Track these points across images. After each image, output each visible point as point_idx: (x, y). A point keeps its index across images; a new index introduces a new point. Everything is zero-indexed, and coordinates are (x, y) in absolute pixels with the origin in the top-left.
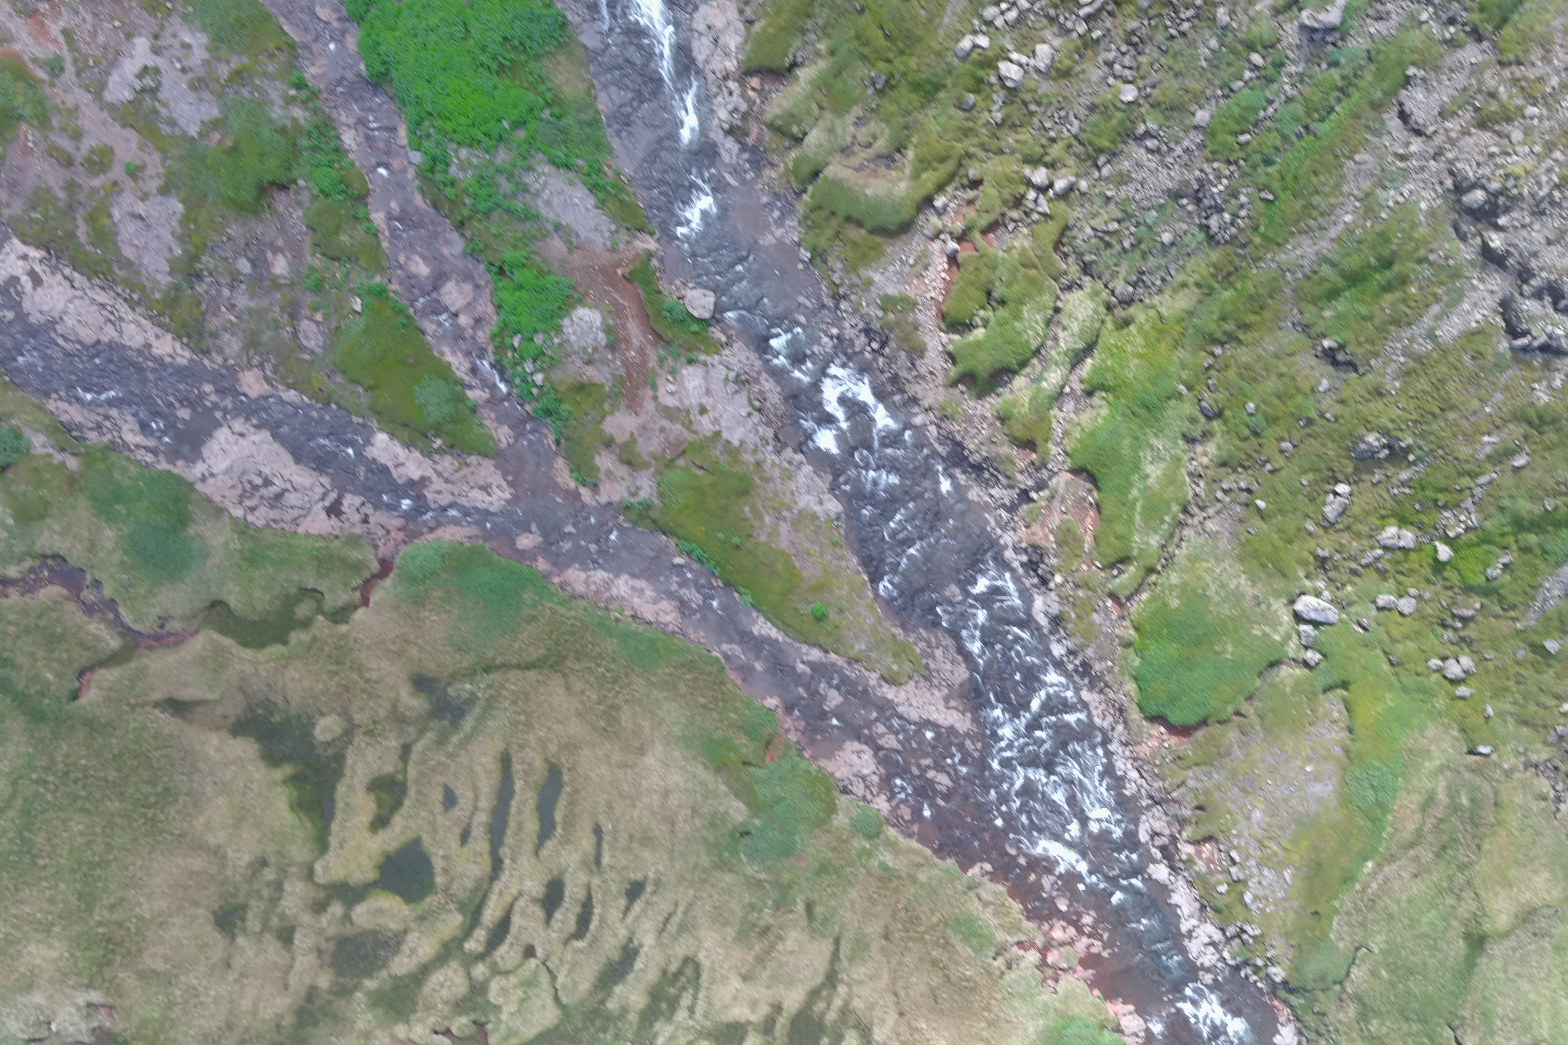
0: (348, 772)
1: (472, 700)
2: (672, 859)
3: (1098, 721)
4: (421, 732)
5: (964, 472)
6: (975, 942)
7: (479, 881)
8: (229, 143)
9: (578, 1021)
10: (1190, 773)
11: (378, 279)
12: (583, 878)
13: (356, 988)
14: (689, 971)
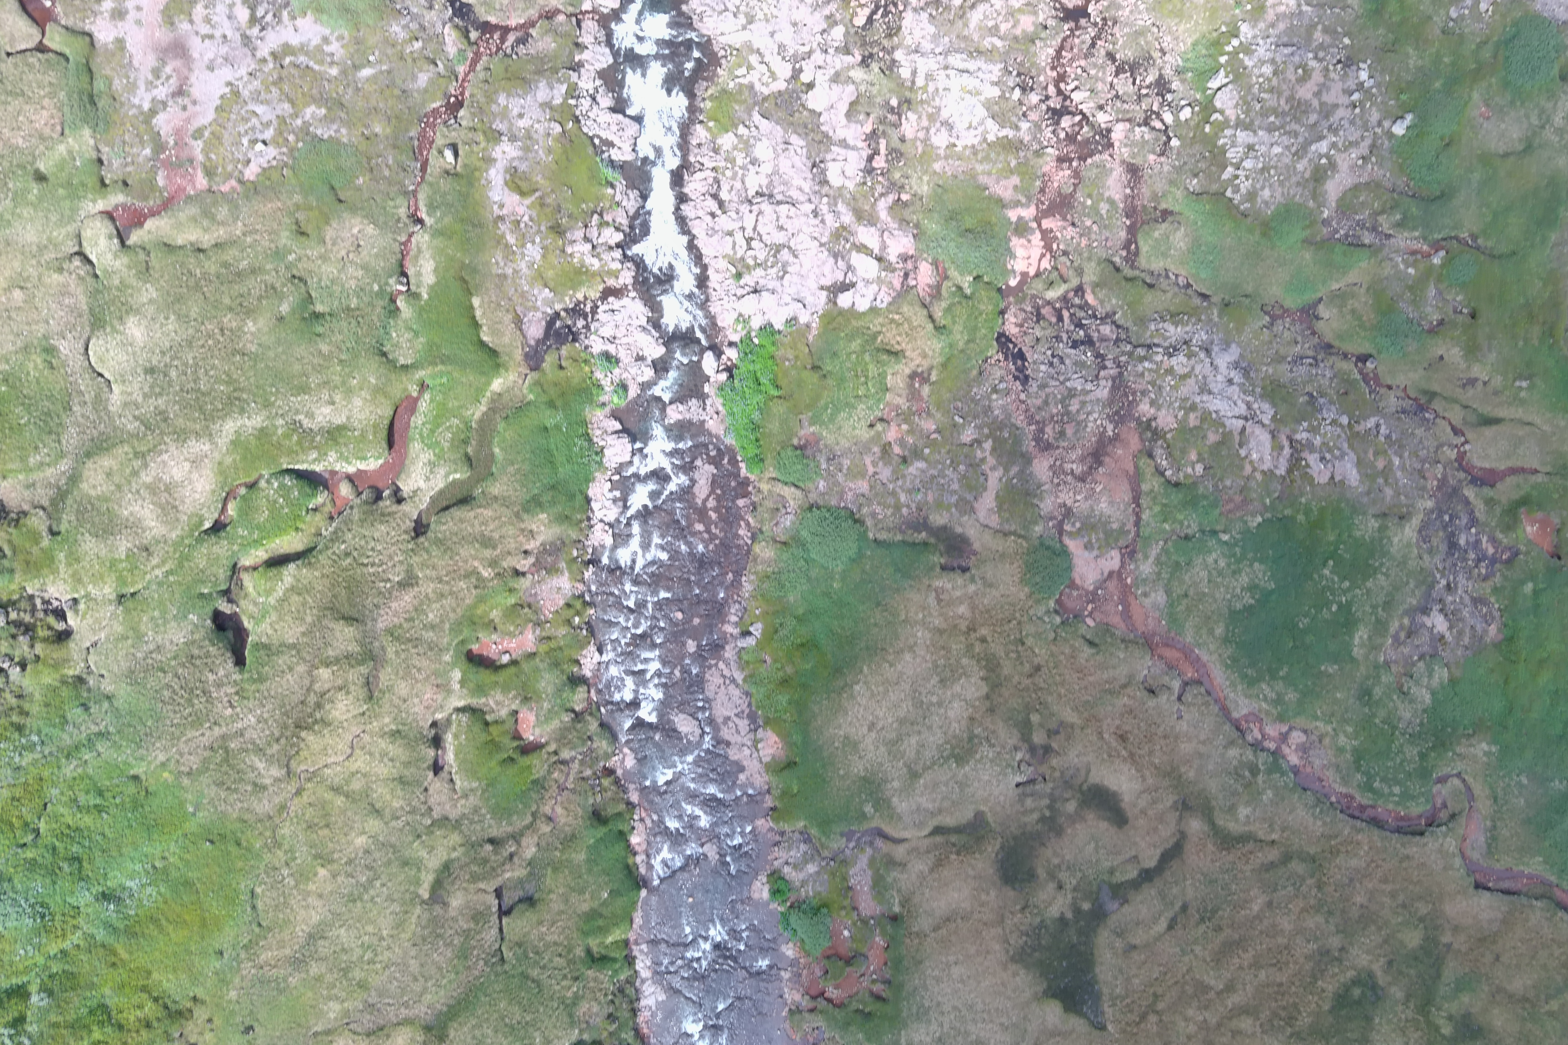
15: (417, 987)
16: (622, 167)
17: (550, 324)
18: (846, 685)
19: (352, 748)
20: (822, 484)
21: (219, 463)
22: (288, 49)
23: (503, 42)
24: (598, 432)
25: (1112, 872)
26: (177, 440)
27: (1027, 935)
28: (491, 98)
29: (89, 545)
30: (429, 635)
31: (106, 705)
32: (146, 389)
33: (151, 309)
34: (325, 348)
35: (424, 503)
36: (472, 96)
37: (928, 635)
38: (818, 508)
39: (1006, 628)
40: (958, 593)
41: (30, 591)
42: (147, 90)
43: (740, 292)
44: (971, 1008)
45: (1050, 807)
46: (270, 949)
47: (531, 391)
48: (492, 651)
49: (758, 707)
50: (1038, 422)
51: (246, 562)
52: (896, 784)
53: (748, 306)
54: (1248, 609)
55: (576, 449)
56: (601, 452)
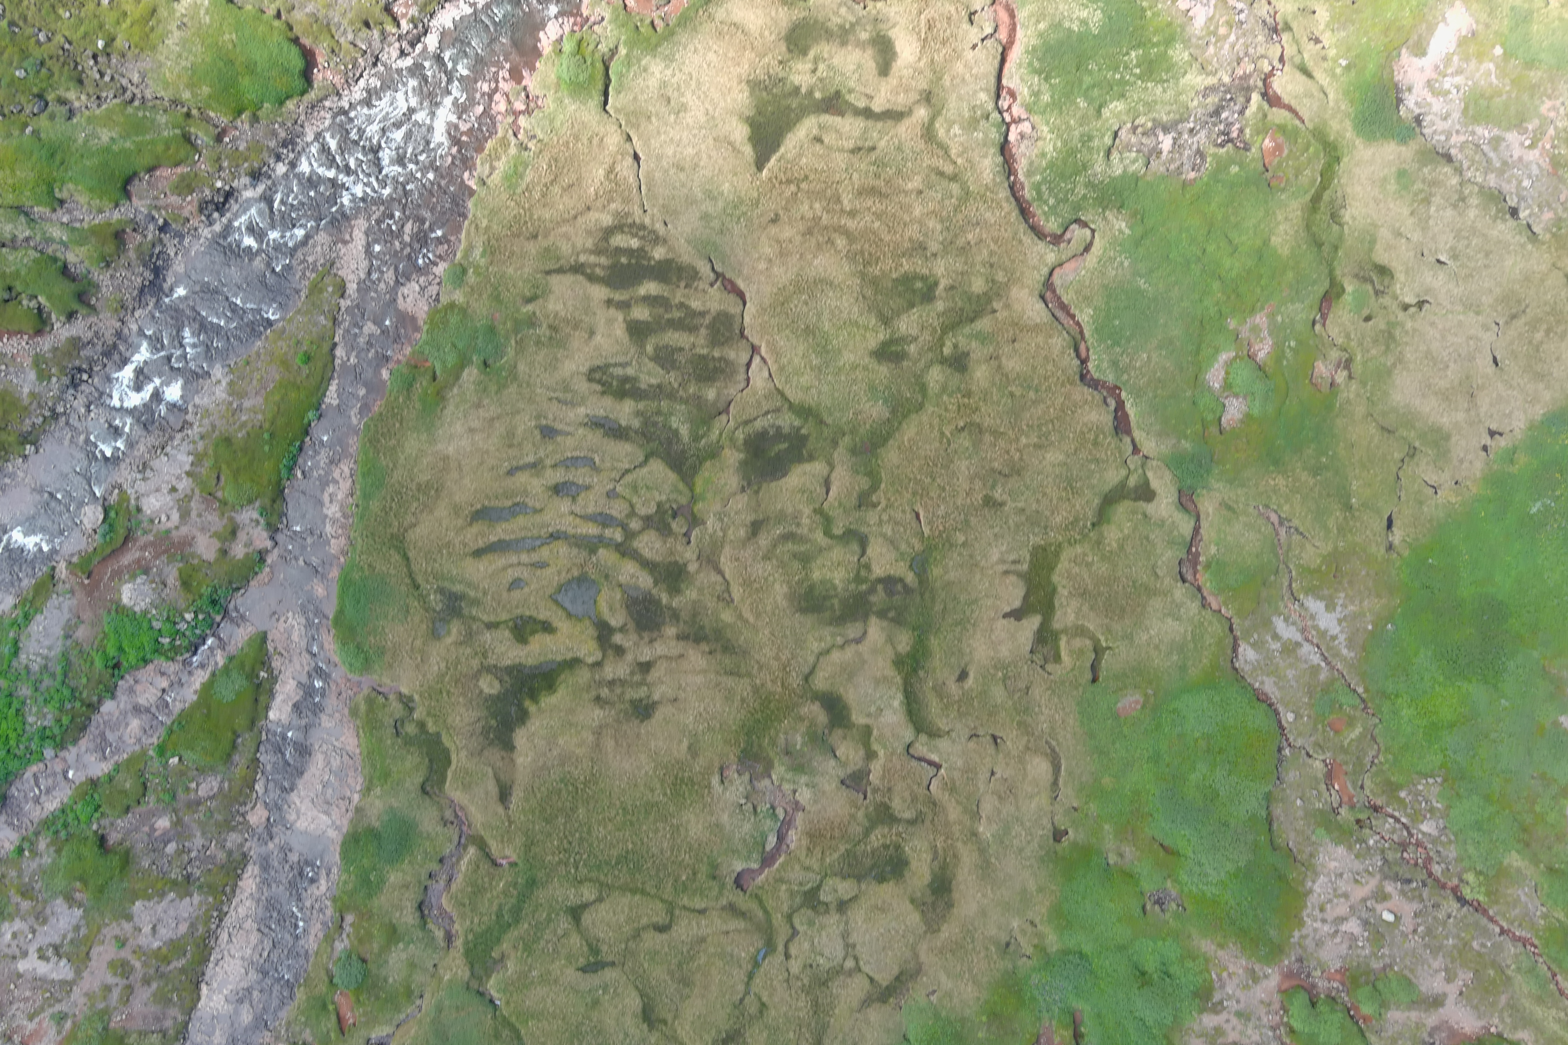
0: (517, 660)
1: (441, 591)
2: (518, 412)
3: (327, 123)
4: (474, 619)
5: (165, 280)
6: (520, 169)
7: (570, 545)
8: (78, 885)
9: (654, 445)
10: (342, 40)
11: (151, 753)
12: (549, 472)
13: (670, 608)
14: (597, 376)
25: (850, 91)
27: (770, 77)
45: (852, 25)
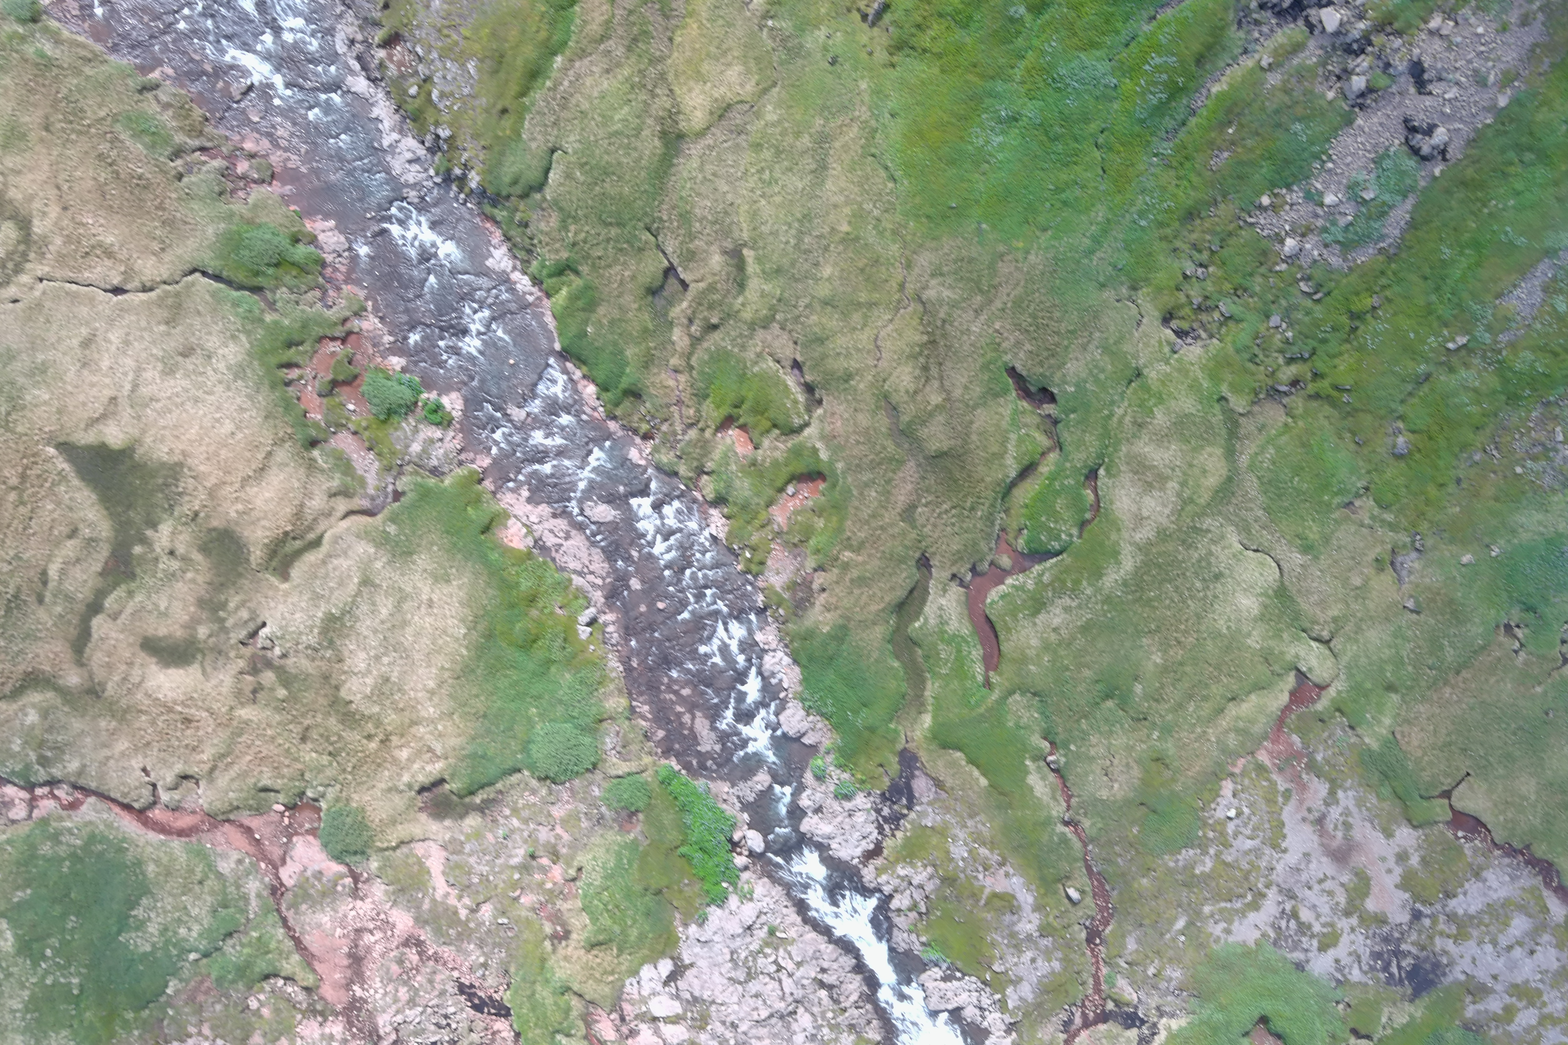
6: (147, 139)
15: (709, 168)
16: (923, 967)
17: (911, 798)
18: (474, 628)
19: (878, 347)
20: (596, 792)
21: (1119, 530)
22: (1255, 906)
23: (1083, 1013)
24: (819, 725)
25: (131, 594)
26: (1165, 530)
27: (180, 494)
28: (1066, 961)
29: (1187, 404)
30: (866, 476)
31: (1101, 279)
32: (1213, 560)
33: (1245, 629)
34: (1087, 673)
35: (933, 586)
36: (1084, 954)
37: (424, 714)
38: (588, 770)
39: (354, 760)
40: (416, 766)
41: (1215, 341)
42: (1347, 808)
43: (763, 918)
44: (196, 401)
45: (222, 621)
46: (853, 139)
47: (896, 731)
48: (805, 490)
49: (545, 563)
50: (429, 959)
51: (1053, 456)
52: (378, 565)
53: (748, 912)
54: (133, 904)
55: (829, 701)
56: (808, 711)
